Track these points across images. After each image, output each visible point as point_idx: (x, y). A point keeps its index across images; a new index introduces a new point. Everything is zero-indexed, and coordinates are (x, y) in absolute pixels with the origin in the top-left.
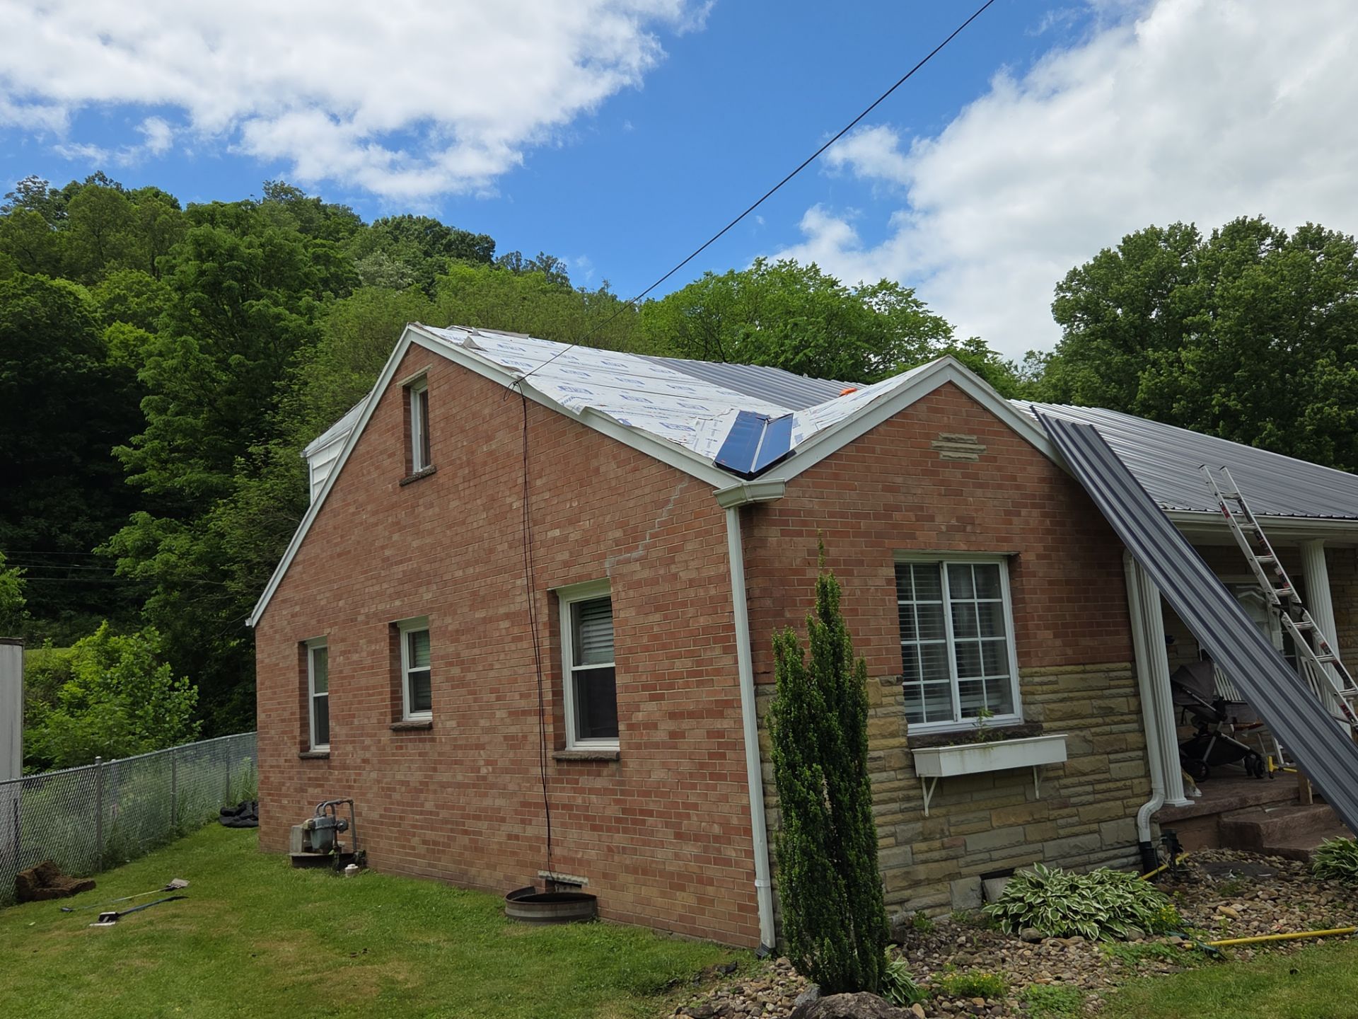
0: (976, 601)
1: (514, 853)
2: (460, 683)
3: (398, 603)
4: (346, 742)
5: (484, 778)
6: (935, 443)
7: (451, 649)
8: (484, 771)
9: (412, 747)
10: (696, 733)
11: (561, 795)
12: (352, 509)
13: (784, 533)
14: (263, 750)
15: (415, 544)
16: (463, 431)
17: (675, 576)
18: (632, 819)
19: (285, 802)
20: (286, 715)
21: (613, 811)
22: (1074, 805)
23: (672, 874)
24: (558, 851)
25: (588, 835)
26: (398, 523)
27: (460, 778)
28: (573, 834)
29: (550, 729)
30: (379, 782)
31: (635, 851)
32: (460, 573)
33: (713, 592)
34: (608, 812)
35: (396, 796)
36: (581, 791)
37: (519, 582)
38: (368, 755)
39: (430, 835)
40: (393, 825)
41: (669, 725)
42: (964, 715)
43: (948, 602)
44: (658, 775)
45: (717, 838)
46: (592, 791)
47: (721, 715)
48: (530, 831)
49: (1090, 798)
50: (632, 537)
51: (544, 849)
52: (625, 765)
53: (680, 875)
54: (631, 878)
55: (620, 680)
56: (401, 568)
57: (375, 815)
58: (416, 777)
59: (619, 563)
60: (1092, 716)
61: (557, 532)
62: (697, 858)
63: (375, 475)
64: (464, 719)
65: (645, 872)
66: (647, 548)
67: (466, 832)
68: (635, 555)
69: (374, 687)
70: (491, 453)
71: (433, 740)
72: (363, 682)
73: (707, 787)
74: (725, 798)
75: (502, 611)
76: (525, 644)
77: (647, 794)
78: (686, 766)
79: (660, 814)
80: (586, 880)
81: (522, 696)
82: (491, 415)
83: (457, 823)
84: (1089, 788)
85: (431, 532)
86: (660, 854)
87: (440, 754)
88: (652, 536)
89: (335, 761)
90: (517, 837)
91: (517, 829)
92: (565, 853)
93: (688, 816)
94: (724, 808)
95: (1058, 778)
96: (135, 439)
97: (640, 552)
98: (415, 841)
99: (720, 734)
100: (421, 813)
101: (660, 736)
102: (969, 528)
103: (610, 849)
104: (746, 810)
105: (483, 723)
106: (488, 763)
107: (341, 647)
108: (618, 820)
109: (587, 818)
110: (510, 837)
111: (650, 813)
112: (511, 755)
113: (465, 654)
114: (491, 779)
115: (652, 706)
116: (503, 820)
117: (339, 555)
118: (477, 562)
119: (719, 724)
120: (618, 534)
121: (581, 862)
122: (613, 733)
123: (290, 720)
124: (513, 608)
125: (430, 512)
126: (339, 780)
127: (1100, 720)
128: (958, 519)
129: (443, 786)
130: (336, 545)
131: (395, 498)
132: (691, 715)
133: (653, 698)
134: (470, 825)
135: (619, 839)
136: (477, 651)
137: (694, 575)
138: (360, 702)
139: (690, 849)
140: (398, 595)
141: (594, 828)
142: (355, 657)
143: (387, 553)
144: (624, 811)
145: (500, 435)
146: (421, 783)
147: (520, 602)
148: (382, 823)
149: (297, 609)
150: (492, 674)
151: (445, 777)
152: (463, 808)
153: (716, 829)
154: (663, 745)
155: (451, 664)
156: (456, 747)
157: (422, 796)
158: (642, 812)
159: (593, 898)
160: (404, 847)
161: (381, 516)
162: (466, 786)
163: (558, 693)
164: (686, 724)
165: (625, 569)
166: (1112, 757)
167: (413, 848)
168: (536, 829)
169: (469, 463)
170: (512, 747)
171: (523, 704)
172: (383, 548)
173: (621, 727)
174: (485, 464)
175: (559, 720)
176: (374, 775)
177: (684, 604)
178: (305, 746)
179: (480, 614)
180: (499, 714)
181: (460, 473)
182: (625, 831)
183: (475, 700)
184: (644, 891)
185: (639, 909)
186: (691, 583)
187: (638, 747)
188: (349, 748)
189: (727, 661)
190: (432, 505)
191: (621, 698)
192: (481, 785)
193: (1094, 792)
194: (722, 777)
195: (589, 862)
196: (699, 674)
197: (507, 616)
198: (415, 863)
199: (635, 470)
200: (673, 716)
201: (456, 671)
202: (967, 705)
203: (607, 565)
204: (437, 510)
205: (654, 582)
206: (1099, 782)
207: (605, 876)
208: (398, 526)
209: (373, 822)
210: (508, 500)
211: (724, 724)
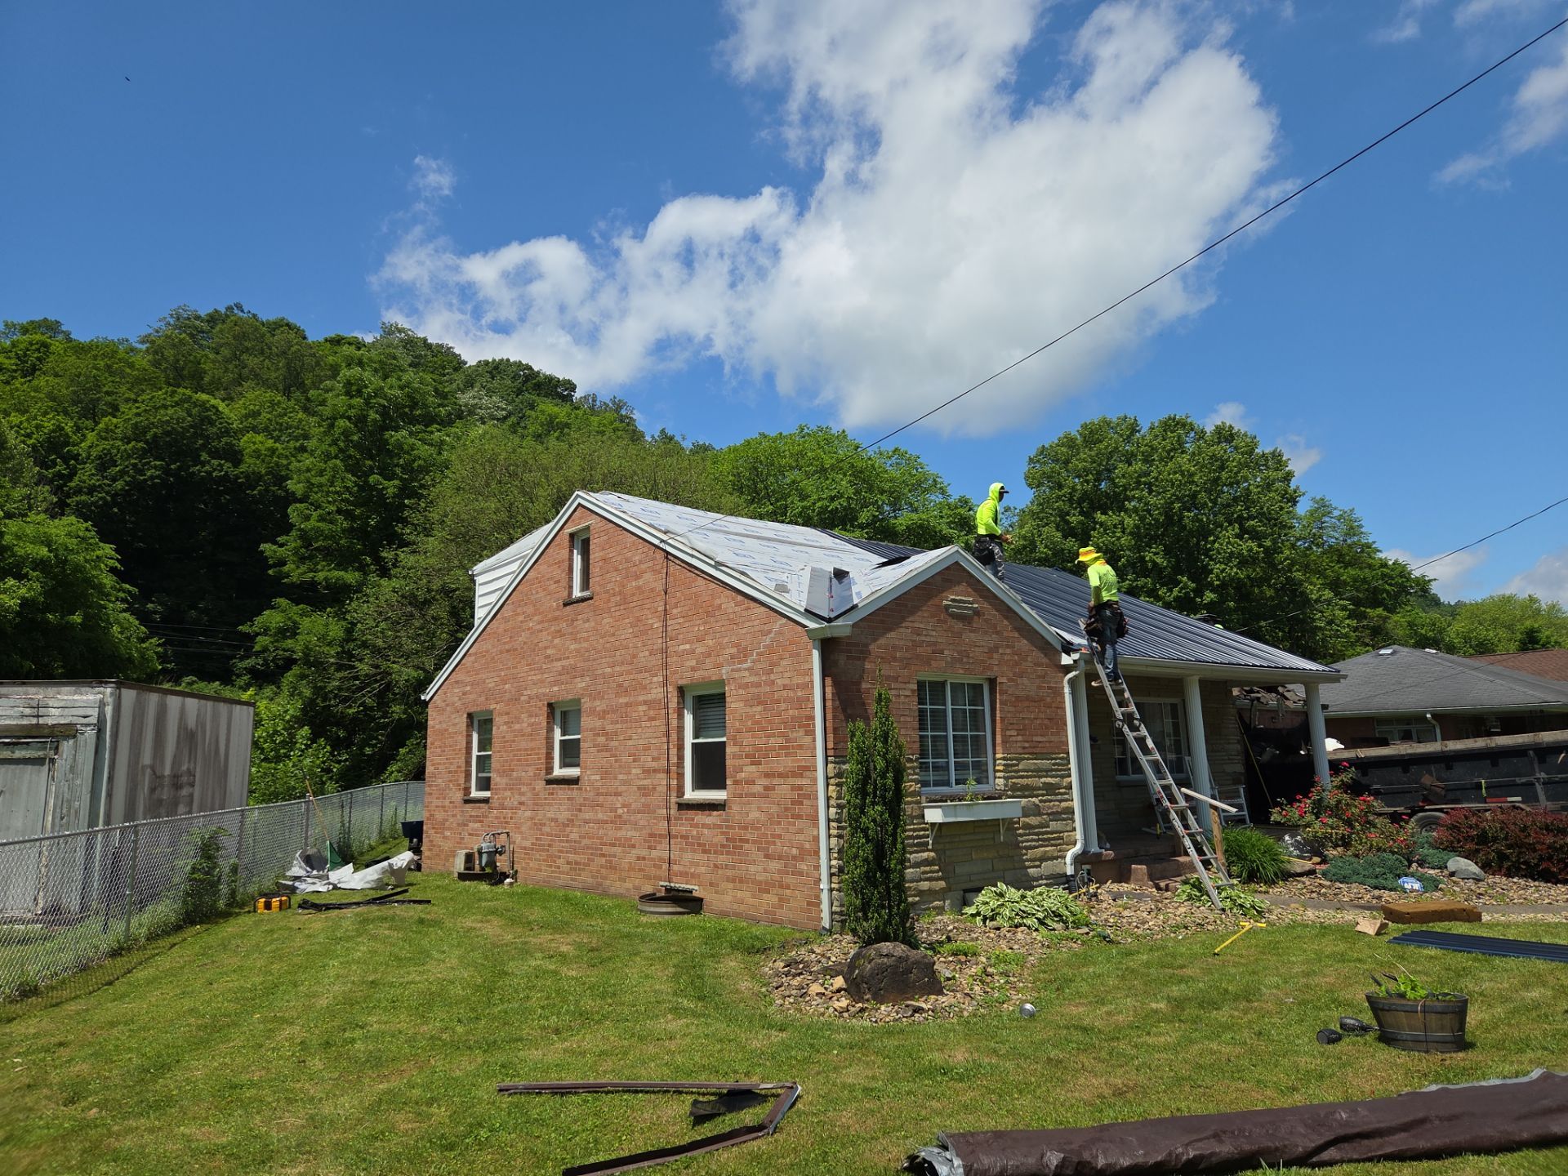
0: (967, 707)
1: (641, 870)
2: (605, 748)
3: (556, 689)
4: (505, 789)
5: (620, 817)
6: (945, 602)
7: (599, 723)
8: (620, 811)
9: (562, 792)
10: (783, 789)
11: (680, 828)
12: (521, 618)
13: (848, 658)
14: (431, 794)
15: (572, 647)
16: (616, 570)
17: (773, 682)
18: (734, 845)
19: (448, 833)
20: (453, 768)
21: (720, 839)
22: (1027, 848)
23: (761, 882)
24: (675, 868)
25: (698, 856)
26: (560, 631)
27: (600, 816)
28: (688, 856)
29: (674, 782)
30: (532, 819)
31: (734, 868)
32: (609, 670)
33: (799, 694)
34: (716, 840)
35: (546, 829)
36: (696, 826)
37: (655, 679)
38: (523, 799)
39: (572, 857)
40: (543, 850)
41: (765, 782)
42: (957, 783)
43: (950, 707)
44: (754, 815)
45: (794, 858)
46: (704, 826)
47: (801, 776)
48: (654, 854)
49: (1037, 844)
50: (743, 653)
51: (665, 866)
52: (730, 808)
53: (767, 883)
54: (731, 885)
55: (729, 750)
56: (559, 664)
57: (528, 844)
58: (564, 815)
59: (732, 670)
60: (1041, 789)
61: (687, 647)
62: (779, 872)
63: (542, 594)
64: (606, 774)
65: (741, 881)
66: (754, 662)
67: (603, 855)
68: (745, 666)
69: (532, 749)
70: (639, 588)
71: (581, 789)
72: (523, 745)
73: (789, 824)
74: (800, 831)
75: (641, 698)
76: (657, 723)
77: (746, 828)
78: (774, 809)
79: (754, 842)
80: (696, 888)
81: (654, 759)
82: (641, 562)
83: (596, 849)
84: (1037, 837)
85: (586, 640)
86: (752, 868)
87: (585, 799)
88: (758, 654)
89: (495, 803)
90: (644, 859)
91: (644, 853)
92: (681, 869)
93: (774, 843)
94: (801, 837)
95: (1015, 828)
96: (280, 539)
97: (748, 665)
98: (560, 862)
99: (800, 788)
100: (567, 841)
101: (757, 788)
102: (966, 659)
103: (716, 866)
104: (816, 839)
105: (621, 777)
106: (624, 806)
107: (506, 718)
108: (723, 846)
109: (699, 845)
110: (638, 858)
111: (747, 841)
112: (643, 800)
113: (609, 728)
114: (625, 817)
115: (753, 768)
116: (634, 846)
117: (508, 651)
118: (623, 663)
119: (799, 781)
120: (734, 650)
121: (693, 875)
122: (722, 786)
123: (456, 772)
124: (649, 697)
125: (587, 625)
126: (497, 818)
127: (1044, 792)
128: (959, 652)
129: (586, 822)
130: (505, 643)
131: (557, 613)
132: (780, 775)
133: (753, 763)
134: (606, 849)
135: (722, 859)
136: (619, 726)
137: (787, 682)
138: (519, 760)
139: (774, 865)
140: (556, 683)
141: (705, 852)
142: (517, 727)
143: (549, 652)
144: (728, 840)
145: (648, 576)
146: (568, 820)
147: (657, 693)
148: (532, 849)
149: (468, 688)
150: (630, 743)
151: (588, 815)
152: (602, 838)
153: (795, 851)
154: (761, 796)
155: (598, 735)
156: (598, 794)
157: (568, 829)
158: (741, 840)
159: (702, 900)
160: (551, 866)
161: (546, 625)
162: (606, 822)
163: (681, 758)
164: (776, 781)
165: (736, 675)
166: (1051, 817)
167: (559, 867)
168: (660, 852)
169: (620, 593)
170: (644, 795)
171: (655, 765)
172: (546, 648)
173: (728, 782)
174: (634, 595)
175: (681, 776)
176: (528, 814)
177: (778, 701)
178: (467, 790)
179: (623, 700)
180: (634, 771)
181: (613, 599)
182: (728, 853)
183: (616, 761)
184: (739, 894)
185: (735, 906)
186: (785, 687)
187: (741, 796)
188: (508, 793)
189: (808, 739)
190: (588, 621)
191: (729, 762)
192: (618, 823)
193: (1040, 840)
194: (799, 817)
195: (699, 875)
196: (787, 748)
197: (645, 702)
198: (559, 878)
199: (749, 608)
200: (767, 775)
201: (601, 740)
202: (959, 777)
203: (724, 671)
204: (593, 624)
205: (758, 685)
206: (1042, 833)
207: (711, 884)
208: (560, 633)
209: (525, 848)
210: (650, 621)
211: (804, 782)
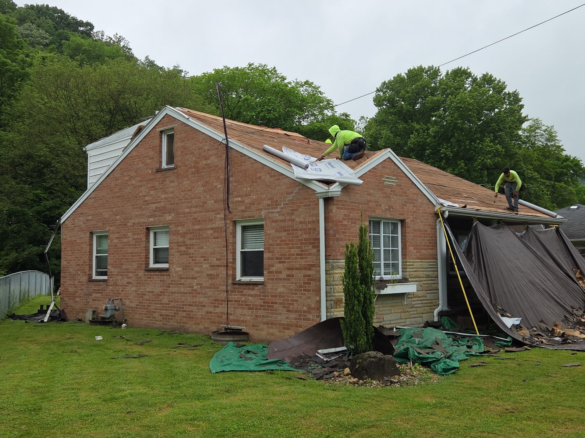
0: (390, 235)
1: (208, 319)
2: (182, 254)
3: (152, 219)
4: (117, 275)
5: (196, 290)
6: (383, 179)
7: (181, 240)
8: (195, 287)
9: (156, 278)
10: (299, 275)
11: (234, 297)
12: (127, 178)
13: (337, 208)
14: (65, 277)
15: (163, 196)
16: (192, 153)
17: (293, 220)
18: (268, 306)
19: (78, 299)
20: (81, 262)
21: (259, 302)
22: (416, 307)
23: (284, 325)
24: (231, 317)
25: (246, 311)
26: (154, 187)
27: (182, 290)
28: (239, 311)
29: (230, 272)
30: (136, 291)
31: (268, 317)
32: (188, 210)
33: (310, 227)
34: (256, 303)
35: (147, 297)
36: (245, 295)
37: (218, 216)
38: (130, 280)
39: (164, 312)
40: (144, 309)
41: (289, 272)
42: (384, 275)
43: (382, 235)
44: (281, 290)
45: (305, 312)
46: (249, 295)
47: (310, 269)
48: (218, 310)
49: (420, 305)
50: (275, 204)
51: (225, 317)
52: (266, 286)
53: (288, 325)
54: (265, 326)
55: (265, 256)
56: (154, 205)
57: (133, 305)
58: (158, 290)
59: (268, 213)
60: (423, 277)
61: (239, 199)
62: (296, 319)
63: (141, 165)
64: (186, 267)
65: (272, 324)
66: (281, 208)
67: (185, 311)
68: (276, 210)
69: (135, 253)
70: (208, 164)
71: (169, 275)
72: (130, 250)
73: (302, 294)
74: (309, 298)
75: (209, 226)
76: (220, 240)
77: (276, 296)
78: (293, 287)
79: (280, 304)
80: (244, 328)
81: (217, 260)
82: (208, 150)
83: (180, 308)
84: (420, 302)
85: (171, 193)
86: (279, 317)
87: (172, 281)
88: (284, 204)
89: (111, 282)
90: (211, 313)
91: (211, 309)
92: (235, 318)
93: (293, 304)
94: (309, 301)
95: (411, 298)
97: (278, 210)
98: (156, 315)
99: (309, 276)
100: (160, 304)
101: (283, 276)
102: (391, 210)
103: (256, 316)
104: (319, 302)
105: (196, 269)
106: (198, 284)
107: (117, 235)
108: (261, 306)
109: (246, 305)
110: (207, 312)
111: (276, 303)
112: (210, 282)
113: (188, 242)
114: (199, 290)
115: (280, 265)
116: (204, 306)
117: (118, 197)
118: (197, 207)
119: (308, 272)
120: (269, 202)
121: (242, 321)
122: (261, 274)
123: (82, 265)
124: (214, 226)
125: (172, 184)
126: (112, 291)
127: (425, 279)
128: (388, 206)
129: (173, 293)
130: (115, 192)
131: (152, 177)
132: (297, 269)
133: (280, 262)
134: (186, 308)
135: (261, 312)
136: (194, 241)
137: (302, 220)
138: (126, 259)
139: (293, 316)
140: (151, 216)
141: (249, 309)
142: (125, 240)
143: (146, 198)
144: (264, 302)
145: (212, 158)
146: (161, 292)
147: (220, 223)
148: (137, 308)
149: (90, 217)
150: (202, 250)
151: (174, 290)
152: (184, 302)
153: (305, 308)
154: (284, 279)
155: (181, 246)
156: (181, 278)
157: (161, 297)
158: (272, 303)
159: (247, 334)
160: (149, 317)
161: (144, 183)
162: (186, 293)
163: (234, 259)
164: (294, 272)
165: (271, 216)
166: (428, 292)
167: (155, 318)
168: (222, 309)
169: (195, 167)
170: (211, 279)
171: (218, 263)
172: (144, 196)
173: (265, 272)
174: (204, 168)
175: (234, 269)
176: (134, 289)
177: (297, 230)
178: (90, 276)
179: (196, 227)
180: (204, 266)
181: (190, 170)
182: (264, 309)
183: (193, 260)
184: (271, 331)
185: (268, 337)
186: (301, 223)
187: (273, 279)
188: (120, 277)
189: (314, 251)
190: (173, 182)
191: (265, 262)
192: (195, 292)
193: (422, 303)
194: (309, 291)
195: (246, 321)
196: (302, 255)
197: (212, 229)
198: (155, 323)
199: (278, 179)
200: (289, 269)
201: (183, 248)
202: (386, 271)
203: (262, 213)
204: (176, 184)
205: (284, 221)
206: (424, 300)
207: (253, 326)
208: (154, 188)
209: (132, 307)
210: (215, 184)
211: (311, 273)
